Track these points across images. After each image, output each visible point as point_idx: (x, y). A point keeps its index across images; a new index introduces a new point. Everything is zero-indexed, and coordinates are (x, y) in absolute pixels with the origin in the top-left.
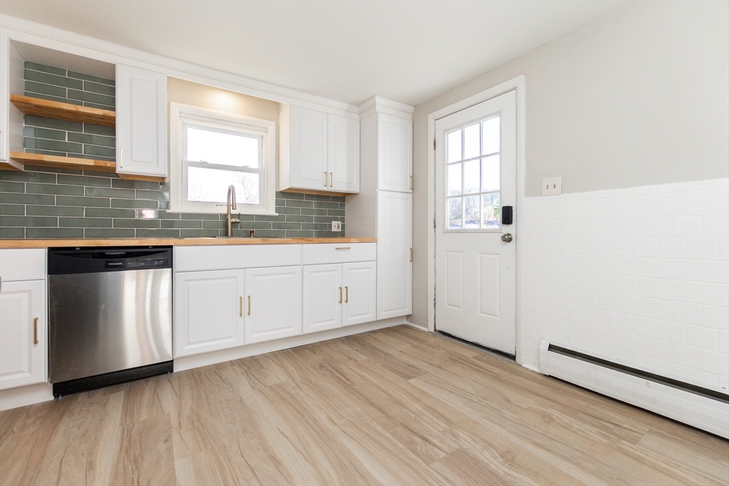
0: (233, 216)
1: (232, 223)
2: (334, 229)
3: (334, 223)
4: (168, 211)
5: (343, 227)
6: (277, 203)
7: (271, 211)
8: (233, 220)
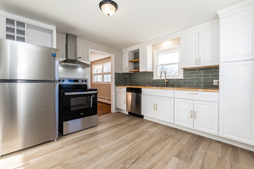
0: (167, 80)
1: (166, 82)
2: (214, 84)
3: (215, 81)
4: (153, 79)
5: (218, 83)
6: (184, 74)
7: (181, 77)
8: (167, 81)
